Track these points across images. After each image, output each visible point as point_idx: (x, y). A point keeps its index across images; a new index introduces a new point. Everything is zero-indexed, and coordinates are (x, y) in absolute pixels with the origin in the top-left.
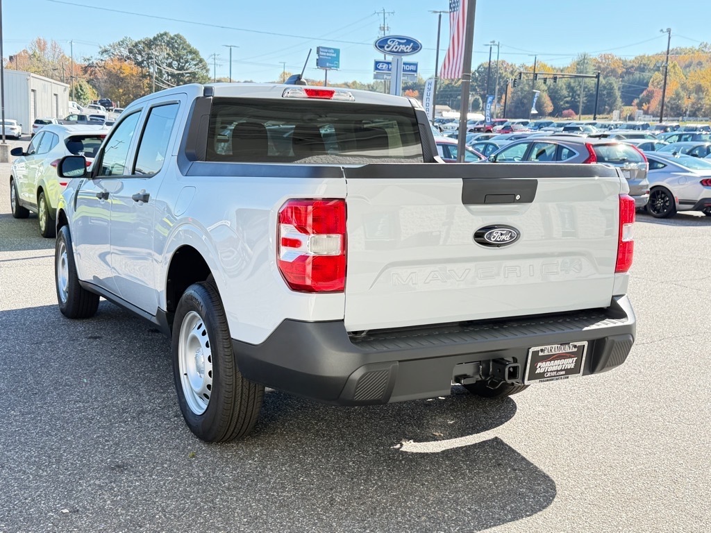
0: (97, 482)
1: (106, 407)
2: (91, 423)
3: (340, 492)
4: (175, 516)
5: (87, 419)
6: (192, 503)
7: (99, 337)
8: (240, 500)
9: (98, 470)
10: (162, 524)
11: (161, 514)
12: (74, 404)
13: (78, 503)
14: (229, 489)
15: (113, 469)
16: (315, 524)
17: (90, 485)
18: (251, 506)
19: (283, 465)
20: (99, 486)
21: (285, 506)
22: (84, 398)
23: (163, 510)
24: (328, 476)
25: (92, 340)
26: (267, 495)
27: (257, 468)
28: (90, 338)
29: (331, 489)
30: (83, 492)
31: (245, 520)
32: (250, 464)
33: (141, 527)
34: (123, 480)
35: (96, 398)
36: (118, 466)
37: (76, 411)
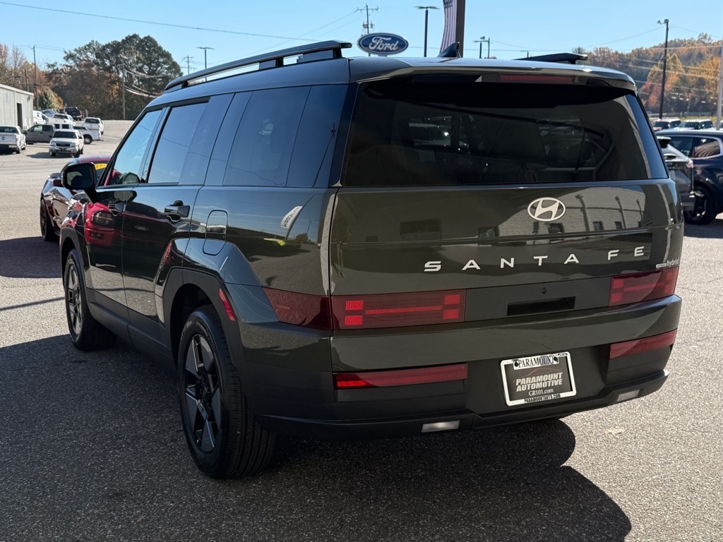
1: (98, 433)
2: (84, 450)
3: (350, 513)
6: (196, 529)
7: (84, 361)
8: (246, 524)
9: (96, 499)
12: (64, 431)
14: (233, 513)
17: (88, 515)
18: (259, 531)
19: (288, 487)
20: (98, 515)
21: (294, 529)
22: (74, 425)
24: (336, 497)
25: (77, 364)
26: (274, 518)
27: (261, 491)
28: (75, 362)
29: (341, 510)
30: (82, 523)
32: (254, 487)
34: (122, 508)
35: (86, 424)
36: (117, 495)
37: (67, 439)
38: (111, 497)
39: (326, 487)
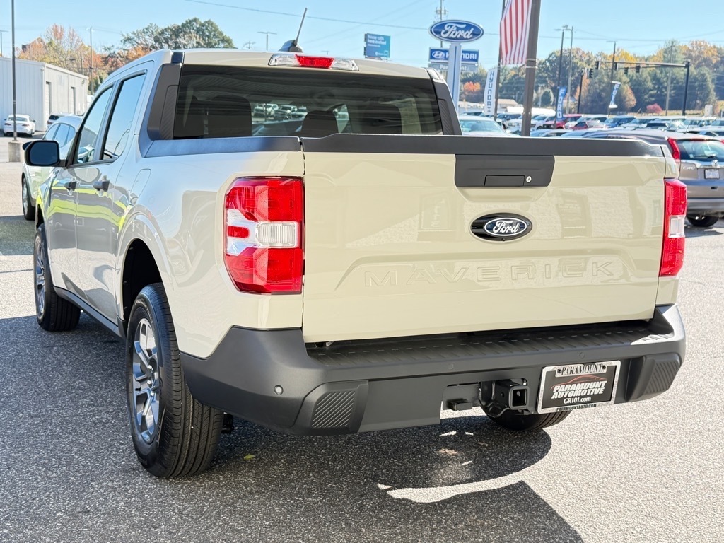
0: (110, 484)
1: (121, 410)
2: (105, 426)
3: (371, 499)
4: (192, 518)
5: (101, 422)
6: (210, 506)
7: (115, 342)
8: (262, 504)
9: (112, 472)
10: (178, 525)
11: (177, 516)
12: (88, 407)
13: (89, 504)
14: (251, 493)
15: (127, 472)
16: (342, 529)
17: (102, 487)
18: (274, 510)
19: (310, 471)
20: (112, 488)
21: (311, 511)
22: (98, 402)
23: (180, 512)
24: (359, 483)
25: (108, 344)
26: (292, 499)
27: (282, 473)
28: (105, 342)
29: (362, 496)
30: (95, 494)
31: (267, 523)
32: (275, 469)
33: (155, 528)
34: (138, 482)
35: (111, 402)
36: (134, 470)
37: (90, 415)
39: (350, 473)
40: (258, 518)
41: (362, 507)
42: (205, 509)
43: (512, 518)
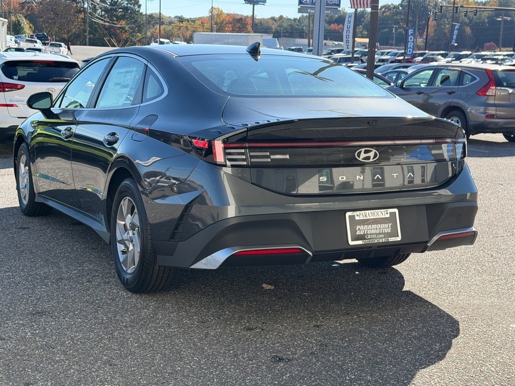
5: (15, 283)
6: (95, 335)
7: (27, 228)
9: (22, 315)
10: (70, 347)
11: (70, 341)
12: (4, 273)
13: (4, 334)
14: (125, 327)
17: (15, 324)
18: (142, 337)
19: (171, 313)
20: (22, 324)
21: (169, 337)
23: (72, 339)
25: (21, 230)
26: (156, 330)
27: (150, 314)
28: (19, 228)
31: (136, 345)
38: (34, 314)
39: (201, 314)
40: (129, 342)
41: (207, 335)
42: (91, 336)
43: (315, 340)
